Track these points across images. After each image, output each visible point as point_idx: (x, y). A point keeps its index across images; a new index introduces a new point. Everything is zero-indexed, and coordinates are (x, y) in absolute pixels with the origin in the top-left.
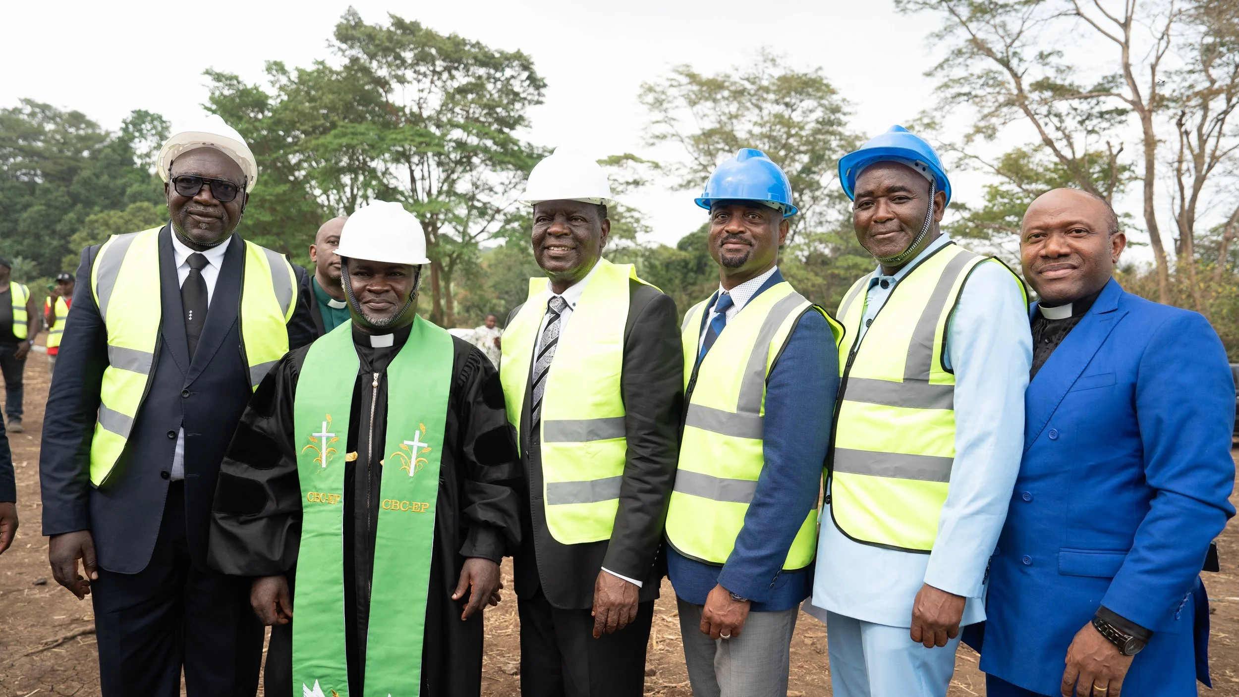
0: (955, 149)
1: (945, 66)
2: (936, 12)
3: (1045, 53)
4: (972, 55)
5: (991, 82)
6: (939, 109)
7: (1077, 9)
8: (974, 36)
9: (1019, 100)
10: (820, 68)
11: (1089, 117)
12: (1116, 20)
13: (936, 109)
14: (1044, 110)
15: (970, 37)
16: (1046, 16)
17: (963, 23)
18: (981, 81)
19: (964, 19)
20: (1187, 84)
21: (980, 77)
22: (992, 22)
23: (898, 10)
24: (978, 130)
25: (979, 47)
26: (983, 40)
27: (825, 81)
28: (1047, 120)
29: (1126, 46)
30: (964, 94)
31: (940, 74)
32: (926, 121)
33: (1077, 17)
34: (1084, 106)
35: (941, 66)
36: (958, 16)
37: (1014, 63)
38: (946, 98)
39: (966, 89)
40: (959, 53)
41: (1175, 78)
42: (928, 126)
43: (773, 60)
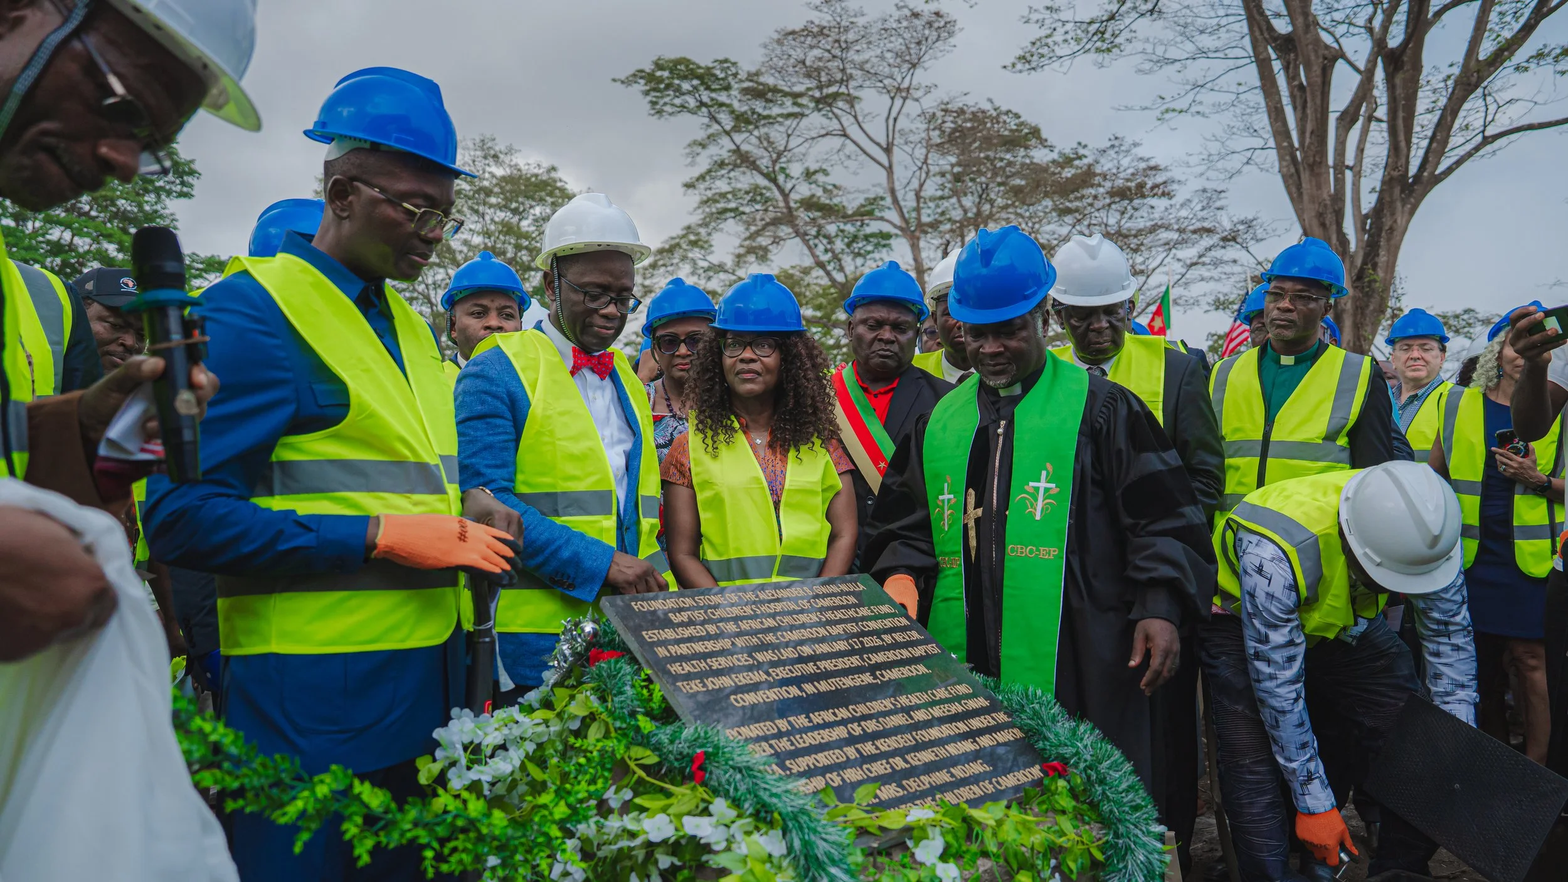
0: (726, 271)
1: (708, 178)
2: (695, 116)
3: (812, 170)
4: (736, 166)
5: (758, 198)
6: (705, 224)
7: (844, 130)
8: (738, 147)
9: (789, 218)
10: (554, 169)
11: (855, 238)
12: (878, 144)
13: (700, 225)
14: (813, 232)
15: (733, 147)
16: (814, 134)
17: (728, 133)
18: (748, 198)
19: (728, 128)
20: (939, 210)
21: (747, 193)
22: (756, 133)
23: (653, 112)
24: (750, 250)
25: (744, 160)
26: (747, 152)
27: (559, 184)
28: (817, 241)
29: (890, 170)
30: (731, 210)
31: (702, 186)
32: (692, 238)
33: (843, 139)
34: (850, 228)
35: (702, 178)
36: (719, 123)
37: (781, 178)
38: (712, 214)
39: (732, 205)
40: (722, 164)
41: (931, 205)
42: (694, 244)
43: (495, 157)
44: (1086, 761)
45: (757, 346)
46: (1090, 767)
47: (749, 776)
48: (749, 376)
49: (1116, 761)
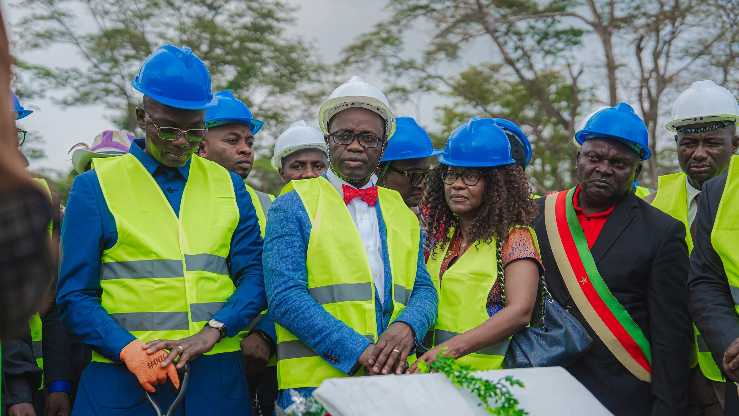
0: (415, 68)
6: (396, 22)
11: (545, 36)
13: (392, 23)
14: (503, 28)
20: (634, 5)
24: (441, 48)
28: (506, 38)
30: (422, 8)
32: (384, 35)
34: (540, 25)
38: (403, 11)
42: (386, 41)
45: (467, 176)
48: (459, 199)
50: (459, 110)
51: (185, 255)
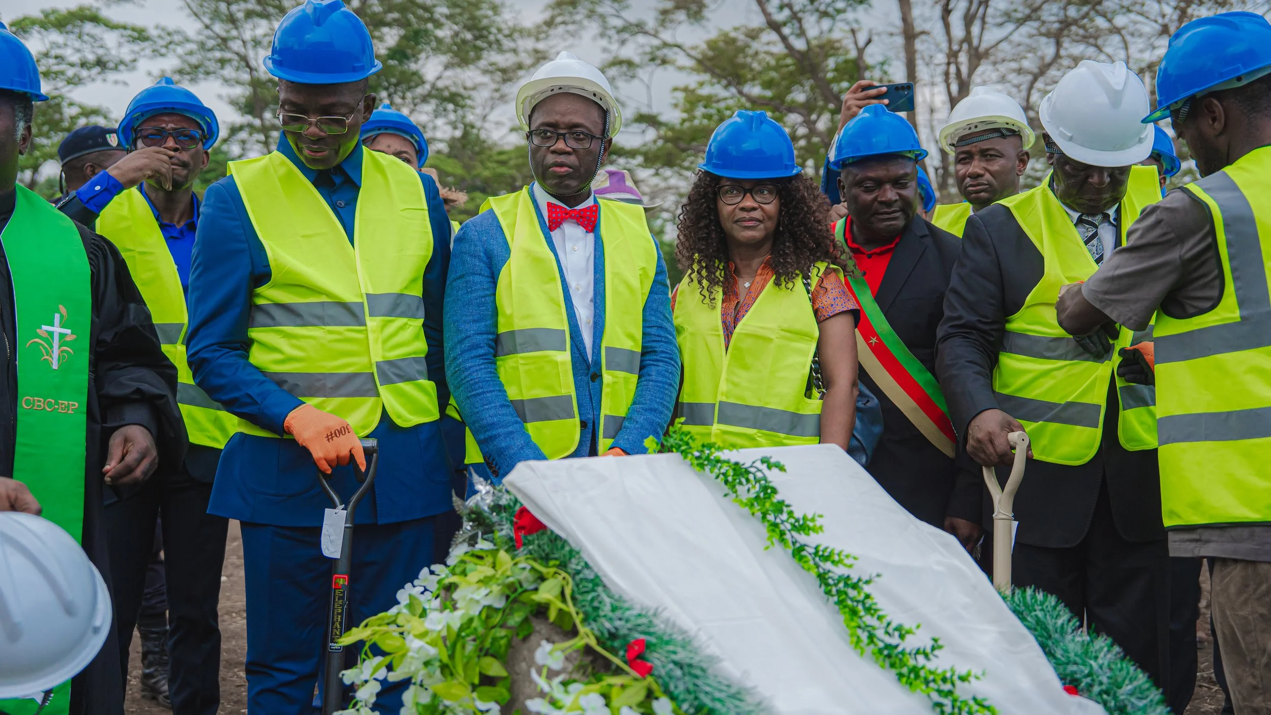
44: (1101, 683)
45: (759, 193)
46: (1107, 692)
47: (690, 674)
48: (751, 224)
49: (1140, 687)
50: (705, 91)
51: (367, 295)
